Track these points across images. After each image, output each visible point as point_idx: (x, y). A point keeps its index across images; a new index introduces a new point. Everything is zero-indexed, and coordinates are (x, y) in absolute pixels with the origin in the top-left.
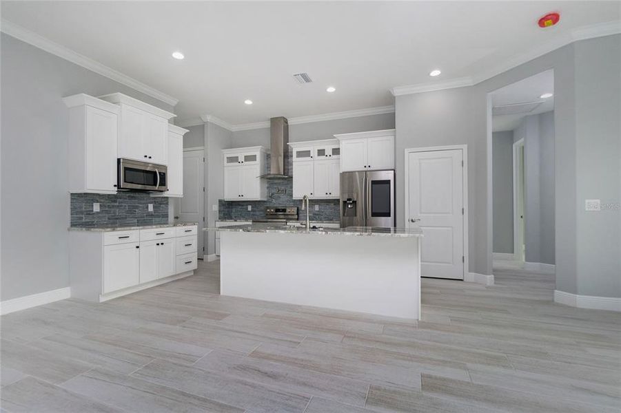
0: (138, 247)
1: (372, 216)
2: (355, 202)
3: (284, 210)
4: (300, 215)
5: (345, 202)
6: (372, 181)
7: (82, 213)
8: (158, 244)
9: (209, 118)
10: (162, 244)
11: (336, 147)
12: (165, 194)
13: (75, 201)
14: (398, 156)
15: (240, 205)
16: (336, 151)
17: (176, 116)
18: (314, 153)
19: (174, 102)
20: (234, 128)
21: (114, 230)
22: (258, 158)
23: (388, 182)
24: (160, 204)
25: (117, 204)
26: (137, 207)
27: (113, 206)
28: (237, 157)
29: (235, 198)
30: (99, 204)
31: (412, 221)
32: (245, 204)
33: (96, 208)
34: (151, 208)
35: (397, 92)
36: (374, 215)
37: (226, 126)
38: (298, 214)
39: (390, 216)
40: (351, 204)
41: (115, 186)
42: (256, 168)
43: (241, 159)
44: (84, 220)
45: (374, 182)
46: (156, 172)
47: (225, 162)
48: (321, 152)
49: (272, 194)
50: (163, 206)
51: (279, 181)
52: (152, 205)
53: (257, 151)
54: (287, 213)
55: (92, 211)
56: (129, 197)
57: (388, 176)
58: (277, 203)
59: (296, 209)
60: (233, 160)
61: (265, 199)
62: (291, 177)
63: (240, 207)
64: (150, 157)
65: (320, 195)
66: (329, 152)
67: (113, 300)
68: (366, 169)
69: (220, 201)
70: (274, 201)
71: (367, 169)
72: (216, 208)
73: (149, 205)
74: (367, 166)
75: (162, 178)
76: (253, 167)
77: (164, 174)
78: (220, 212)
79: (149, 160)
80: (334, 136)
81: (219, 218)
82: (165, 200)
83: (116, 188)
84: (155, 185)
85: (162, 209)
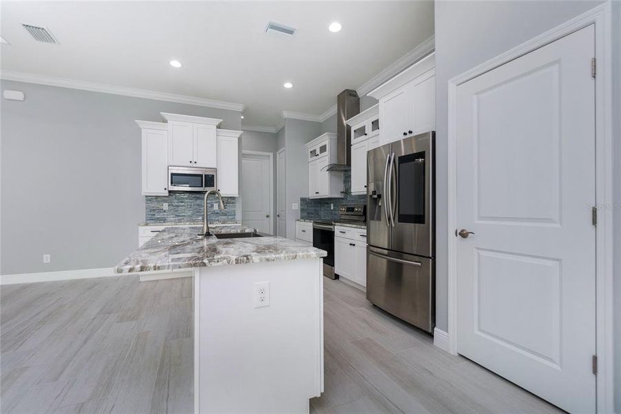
1: (399, 221)
2: (380, 197)
3: (353, 209)
5: (371, 197)
6: (399, 158)
7: (154, 210)
9: (286, 115)
17: (221, 120)
18: (369, 128)
19: (240, 108)
22: (327, 147)
24: (227, 203)
28: (316, 150)
29: (314, 196)
30: (166, 204)
31: (461, 235)
32: (329, 202)
33: (165, 206)
34: (216, 206)
37: (309, 118)
38: (365, 214)
39: (424, 222)
41: (165, 189)
42: (326, 160)
43: (318, 152)
44: (156, 216)
45: (401, 160)
46: (201, 175)
47: (310, 157)
50: (231, 205)
53: (326, 139)
54: (355, 212)
55: (163, 209)
56: (195, 197)
60: (314, 153)
63: (326, 206)
64: (195, 162)
72: (296, 206)
73: (215, 204)
74: (407, 132)
75: (209, 180)
76: (325, 158)
77: (213, 176)
78: (302, 210)
79: (195, 165)
80: (369, 97)
81: (302, 218)
82: (229, 200)
83: (167, 192)
84: (202, 186)
85: (230, 208)
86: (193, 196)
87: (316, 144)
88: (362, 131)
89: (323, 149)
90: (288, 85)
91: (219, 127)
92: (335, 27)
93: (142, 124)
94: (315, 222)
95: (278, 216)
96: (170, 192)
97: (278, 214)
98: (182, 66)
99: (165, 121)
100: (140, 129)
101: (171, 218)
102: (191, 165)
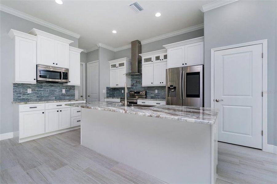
0: (43, 113)
1: (187, 97)
2: (175, 88)
3: (139, 93)
4: (147, 95)
5: (169, 88)
6: (187, 73)
7: (20, 93)
8: (58, 111)
9: (100, 45)
10: (61, 111)
11: (165, 54)
12: (69, 84)
13: (16, 88)
14: (206, 55)
15: (118, 90)
16: (166, 57)
17: (73, 41)
18: (154, 59)
19: (78, 36)
20: (116, 50)
21: (26, 103)
22: (125, 64)
23: (198, 73)
24: (70, 89)
25: (43, 89)
26: (55, 91)
27: (40, 91)
28: (116, 65)
29: (115, 86)
30: (31, 89)
31: (217, 101)
32: (121, 89)
33: (29, 91)
34: (64, 91)
35: (205, 9)
36: (188, 96)
38: (146, 95)
39: (199, 97)
40: (173, 89)
41: (35, 79)
42: (124, 70)
43: (117, 65)
44: (21, 98)
45: (188, 74)
46: (61, 72)
47: (111, 67)
48: (158, 58)
49: (133, 84)
50: (72, 90)
51: (137, 77)
52: (64, 90)
53: (124, 61)
54: (140, 94)
55: (27, 93)
57: (199, 69)
58: (136, 89)
59: (145, 92)
60: (114, 66)
61: (130, 87)
62: (142, 74)
63: (118, 91)
64: (57, 64)
65: (157, 84)
66: (162, 57)
67: (27, 142)
68: (183, 66)
69: (107, 88)
70: (134, 88)
71: (185, 65)
72: (105, 91)
74: (184, 64)
75: (65, 75)
76: (123, 69)
77: (67, 73)
78: (107, 93)
79: (56, 66)
80: (163, 47)
81: (107, 97)
82: (73, 87)
83: (36, 81)
84: (61, 79)
85: (71, 92)
87: (117, 62)
88: (149, 60)
89: (121, 65)
90: (114, 32)
91: (70, 45)
92: (158, 15)
94: (121, 99)
95: (89, 96)
97: (88, 95)
99: (34, 34)
101: (33, 98)
102: (54, 65)
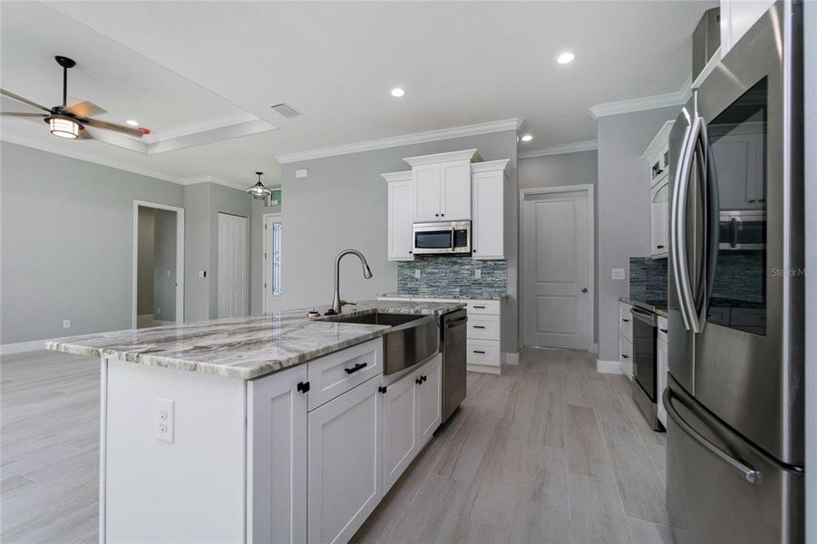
17: (476, 150)
24: (494, 269)
25: (437, 270)
27: (433, 273)
30: (420, 271)
33: (417, 274)
34: (478, 275)
41: (410, 252)
50: (499, 272)
52: (480, 271)
55: (414, 277)
64: (442, 215)
69: (633, 261)
72: (620, 273)
75: (460, 237)
77: (466, 231)
78: (633, 281)
79: (443, 219)
83: (412, 255)
84: (450, 247)
86: (449, 260)
87: (660, 150)
91: (473, 160)
93: (389, 177)
96: (416, 255)
98: (406, 93)
99: (409, 168)
100: (387, 184)
101: (423, 289)
102: (437, 219)
